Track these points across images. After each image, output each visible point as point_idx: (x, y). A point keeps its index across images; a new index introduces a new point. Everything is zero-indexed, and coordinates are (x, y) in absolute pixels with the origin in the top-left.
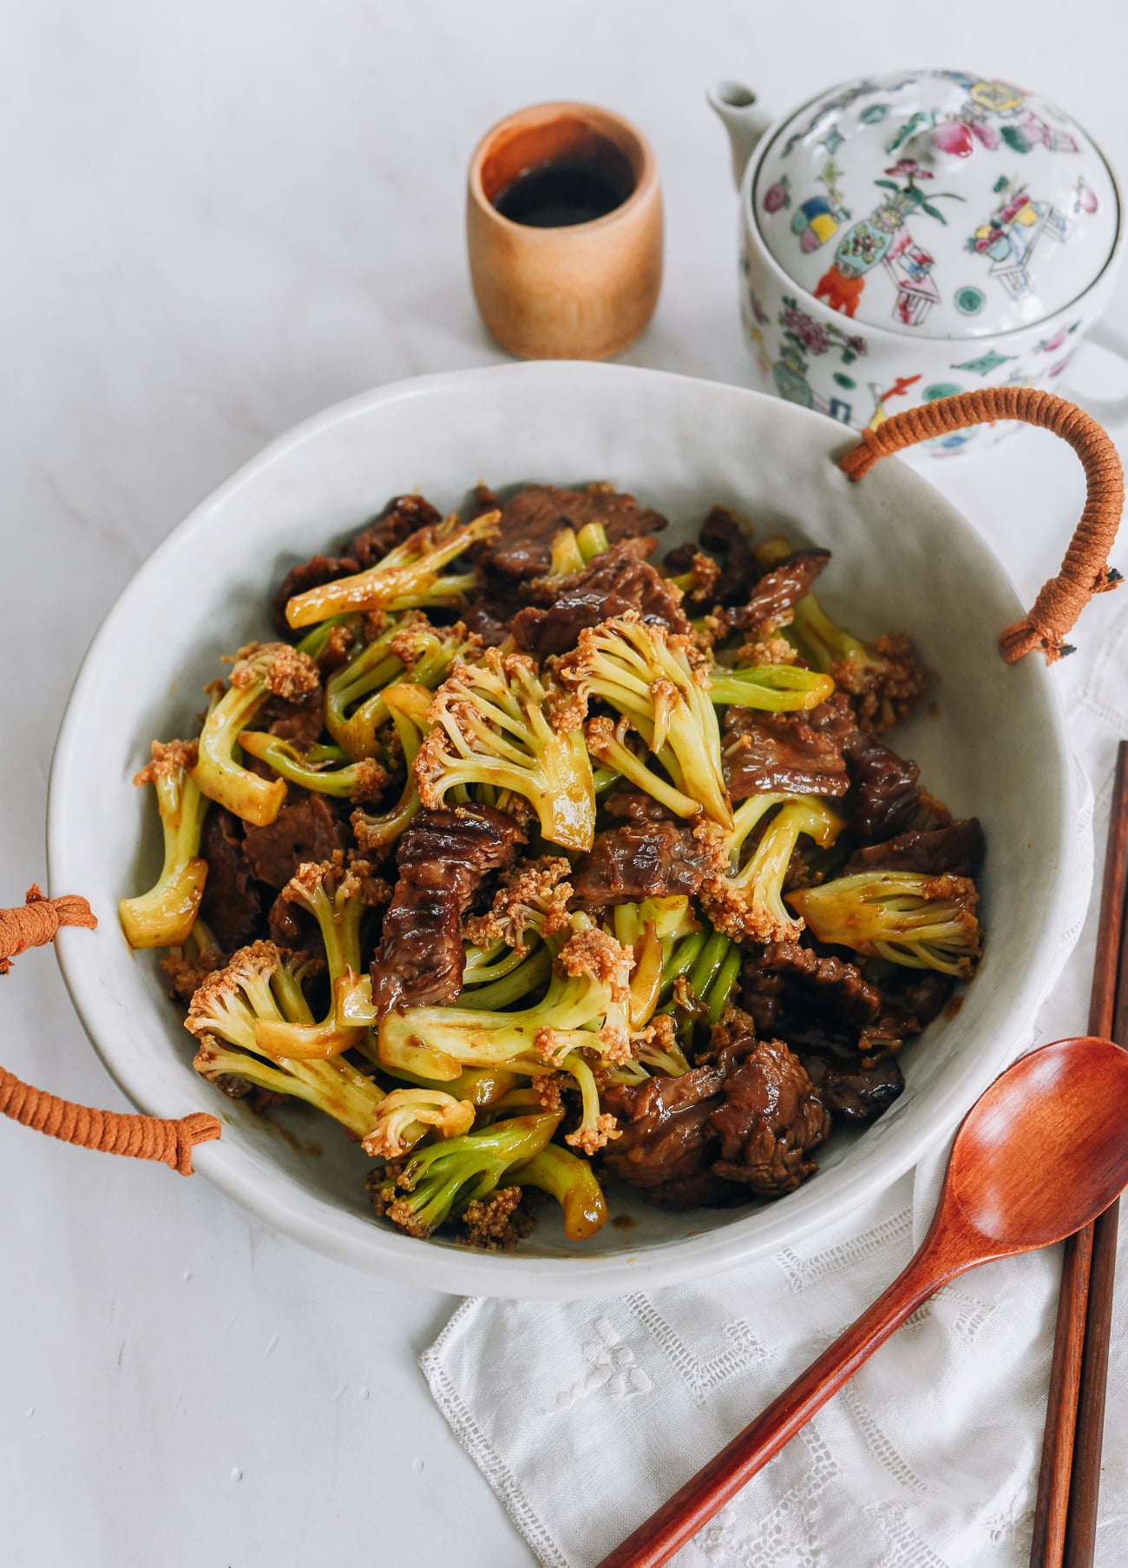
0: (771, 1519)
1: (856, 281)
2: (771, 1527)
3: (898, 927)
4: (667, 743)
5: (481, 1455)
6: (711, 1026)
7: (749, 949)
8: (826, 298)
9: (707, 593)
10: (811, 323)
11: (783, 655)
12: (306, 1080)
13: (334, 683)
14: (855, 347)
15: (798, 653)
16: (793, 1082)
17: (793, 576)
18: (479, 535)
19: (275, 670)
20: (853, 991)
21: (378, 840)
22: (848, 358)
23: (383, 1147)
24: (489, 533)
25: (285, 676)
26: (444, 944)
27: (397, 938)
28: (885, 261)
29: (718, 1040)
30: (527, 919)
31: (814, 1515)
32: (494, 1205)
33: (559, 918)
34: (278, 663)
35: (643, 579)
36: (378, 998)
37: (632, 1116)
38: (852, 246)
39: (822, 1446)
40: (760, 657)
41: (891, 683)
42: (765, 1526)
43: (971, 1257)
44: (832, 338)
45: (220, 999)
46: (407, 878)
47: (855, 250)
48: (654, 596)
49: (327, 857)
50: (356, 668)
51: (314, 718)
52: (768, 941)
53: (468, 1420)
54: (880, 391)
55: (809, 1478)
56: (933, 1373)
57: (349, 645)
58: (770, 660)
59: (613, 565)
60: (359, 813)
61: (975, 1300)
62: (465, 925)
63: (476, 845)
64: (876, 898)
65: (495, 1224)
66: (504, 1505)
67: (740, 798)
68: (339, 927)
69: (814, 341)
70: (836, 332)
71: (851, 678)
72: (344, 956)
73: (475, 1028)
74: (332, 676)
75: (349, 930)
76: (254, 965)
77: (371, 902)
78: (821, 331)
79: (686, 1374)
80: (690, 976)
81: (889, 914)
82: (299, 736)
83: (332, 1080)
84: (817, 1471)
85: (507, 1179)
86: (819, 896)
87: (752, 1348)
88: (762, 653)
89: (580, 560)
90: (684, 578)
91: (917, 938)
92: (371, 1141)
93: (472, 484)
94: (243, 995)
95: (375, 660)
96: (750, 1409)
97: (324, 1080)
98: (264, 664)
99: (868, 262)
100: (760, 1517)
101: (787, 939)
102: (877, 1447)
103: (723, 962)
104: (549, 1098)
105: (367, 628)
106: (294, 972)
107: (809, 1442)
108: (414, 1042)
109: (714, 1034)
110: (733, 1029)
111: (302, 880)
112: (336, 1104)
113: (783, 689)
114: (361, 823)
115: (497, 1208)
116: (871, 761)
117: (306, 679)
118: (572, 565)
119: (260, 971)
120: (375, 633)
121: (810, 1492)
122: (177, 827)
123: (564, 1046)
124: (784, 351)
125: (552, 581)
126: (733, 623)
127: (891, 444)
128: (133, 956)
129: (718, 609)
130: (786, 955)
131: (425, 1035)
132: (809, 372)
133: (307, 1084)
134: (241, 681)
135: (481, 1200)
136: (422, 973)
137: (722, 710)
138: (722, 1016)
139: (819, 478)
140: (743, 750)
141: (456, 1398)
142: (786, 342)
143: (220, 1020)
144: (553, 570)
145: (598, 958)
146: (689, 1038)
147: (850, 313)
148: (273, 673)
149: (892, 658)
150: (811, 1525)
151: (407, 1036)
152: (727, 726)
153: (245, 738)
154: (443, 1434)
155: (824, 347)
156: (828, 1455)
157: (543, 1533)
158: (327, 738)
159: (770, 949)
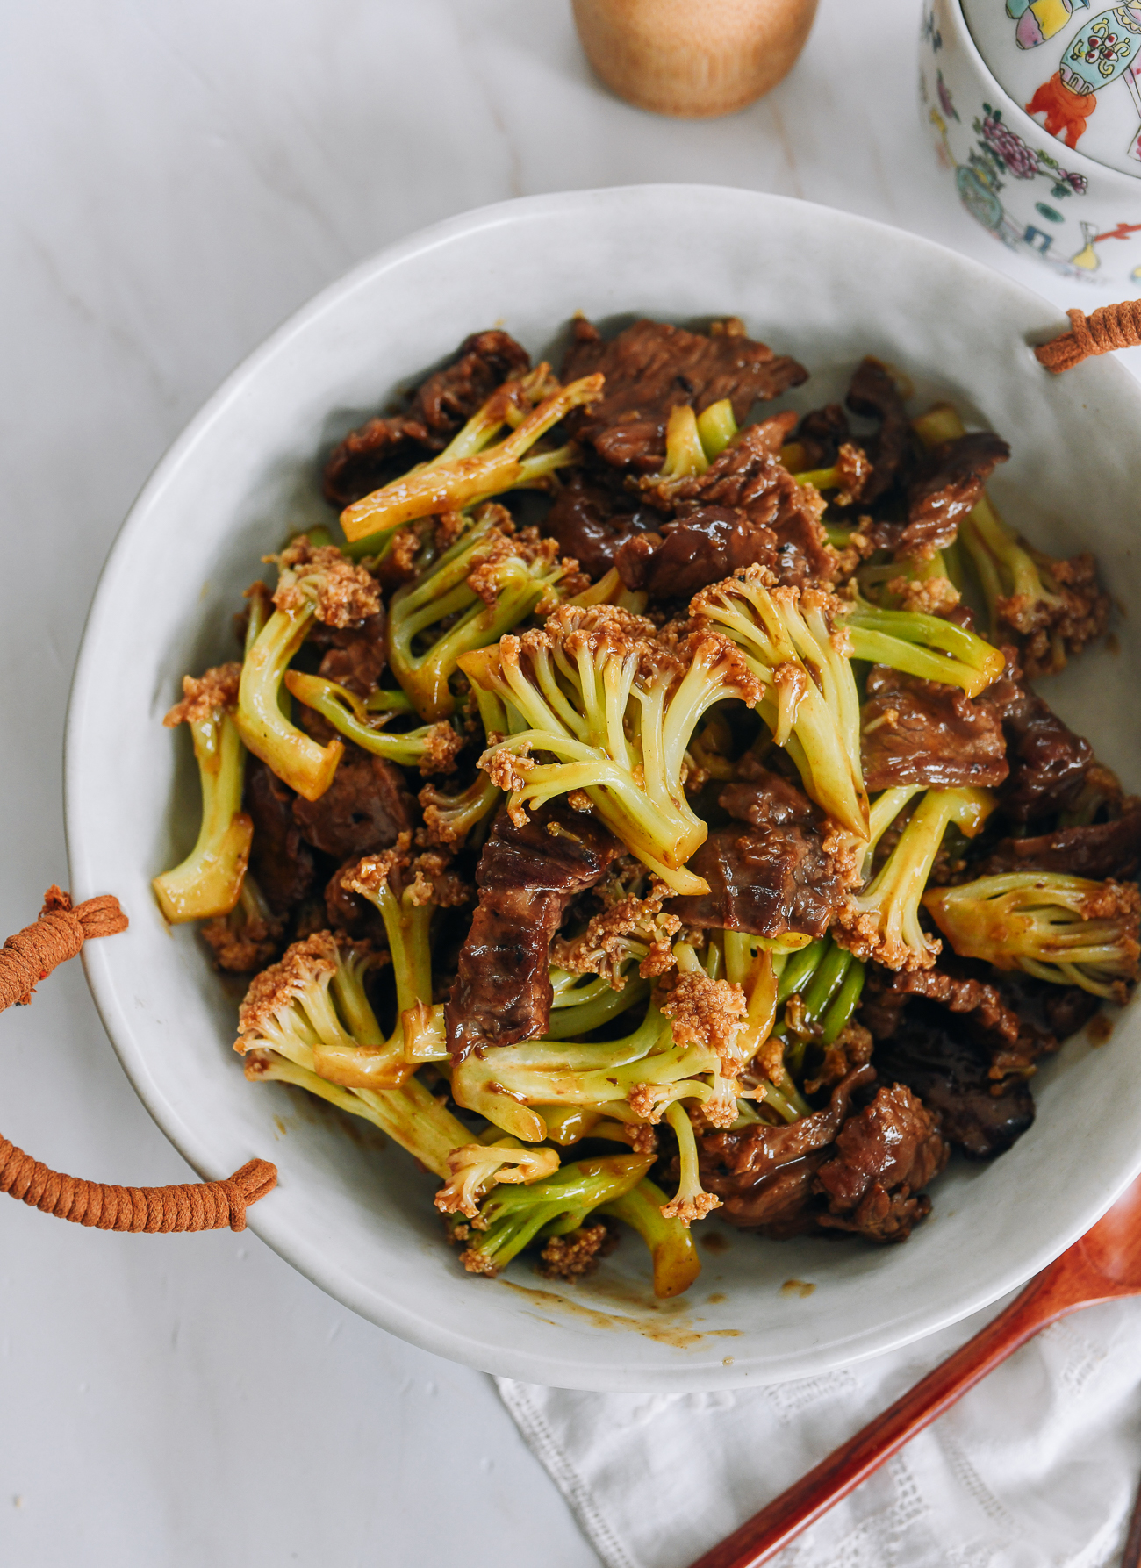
0: (851, 1542)
1: (1086, 99)
2: (849, 1550)
3: (1049, 947)
4: (793, 733)
5: (553, 1462)
6: (826, 1048)
7: (876, 974)
8: (1042, 116)
9: (854, 498)
10: (1018, 144)
11: (943, 597)
12: (372, 1104)
13: (400, 605)
14: (1072, 183)
15: (962, 598)
16: (914, 1134)
17: (963, 497)
18: (577, 400)
19: (328, 599)
20: (991, 1023)
21: (451, 836)
22: (1060, 191)
23: (458, 1206)
24: (589, 397)
25: (340, 605)
26: (530, 997)
27: (474, 983)
28: (1127, 73)
29: (832, 1067)
30: (624, 951)
31: (895, 1546)
32: (576, 1249)
33: (662, 963)
34: (332, 590)
35: (778, 492)
36: (452, 1043)
37: (733, 1169)
38: (1086, 48)
39: (909, 1478)
40: (915, 598)
41: (1067, 623)
42: (843, 1549)
43: (1087, 1298)
44: (1043, 167)
45: (274, 1018)
46: (488, 906)
47: (1090, 55)
48: (791, 514)
49: (391, 843)
50: (426, 590)
51: (375, 651)
52: (898, 969)
53: (541, 1424)
54: (1093, 231)
55: (894, 1513)
56: (1035, 1420)
57: (416, 555)
58: (926, 603)
59: (742, 470)
60: (428, 793)
61: (1087, 1343)
62: (553, 951)
63: (570, 875)
64: (1026, 906)
65: (576, 1263)
66: (575, 1513)
67: (880, 789)
68: (406, 930)
69: (1018, 164)
70: (1050, 162)
71: (1020, 617)
72: (412, 965)
73: (561, 1069)
74: (396, 595)
75: (419, 934)
76: (311, 970)
77: (444, 905)
78: (1030, 155)
79: (771, 1394)
80: (805, 995)
81: (1038, 928)
82: (358, 672)
83: (399, 1109)
84: (902, 1507)
85: (591, 1221)
86: (957, 899)
87: (843, 1378)
88: (918, 594)
89: (702, 455)
90: (826, 474)
91: (1071, 960)
92: (445, 1199)
93: (568, 314)
94: (298, 1006)
95: (449, 584)
96: (837, 1435)
97: (391, 1107)
98: (315, 586)
99: (1105, 76)
100: (838, 1541)
101: (921, 968)
102: (966, 1477)
103: (845, 978)
104: (643, 1143)
105: (439, 533)
106: (356, 964)
107: (896, 1473)
108: (492, 1088)
109: (828, 1057)
110: (849, 1050)
111: (364, 881)
112: (405, 1135)
113: (938, 651)
114: (432, 809)
115: (579, 1252)
116: (1037, 739)
117: (365, 605)
118: (692, 461)
119: (317, 977)
120: (449, 540)
121: (892, 1525)
122: (216, 773)
123: (662, 1102)
124: (973, 158)
125: (665, 484)
126: (884, 546)
127: (1108, 344)
128: (171, 934)
129: (866, 522)
130: (917, 987)
131: (504, 1080)
132: (1003, 191)
133: (370, 1108)
134: (287, 604)
135: (563, 1237)
136: (504, 1027)
137: (863, 670)
138: (839, 1036)
139: (1006, 359)
140: (886, 727)
141: (528, 1402)
142: (979, 152)
143: (273, 1040)
144: (667, 466)
145: (708, 1027)
146: (798, 1063)
147: (1071, 142)
148: (325, 602)
149: (1070, 588)
150: (890, 1554)
151: (485, 1081)
152: (870, 691)
153: (294, 680)
154: (513, 1436)
155: (1030, 174)
156: (914, 1489)
157: (615, 1544)
158: (390, 679)
159: (900, 978)
